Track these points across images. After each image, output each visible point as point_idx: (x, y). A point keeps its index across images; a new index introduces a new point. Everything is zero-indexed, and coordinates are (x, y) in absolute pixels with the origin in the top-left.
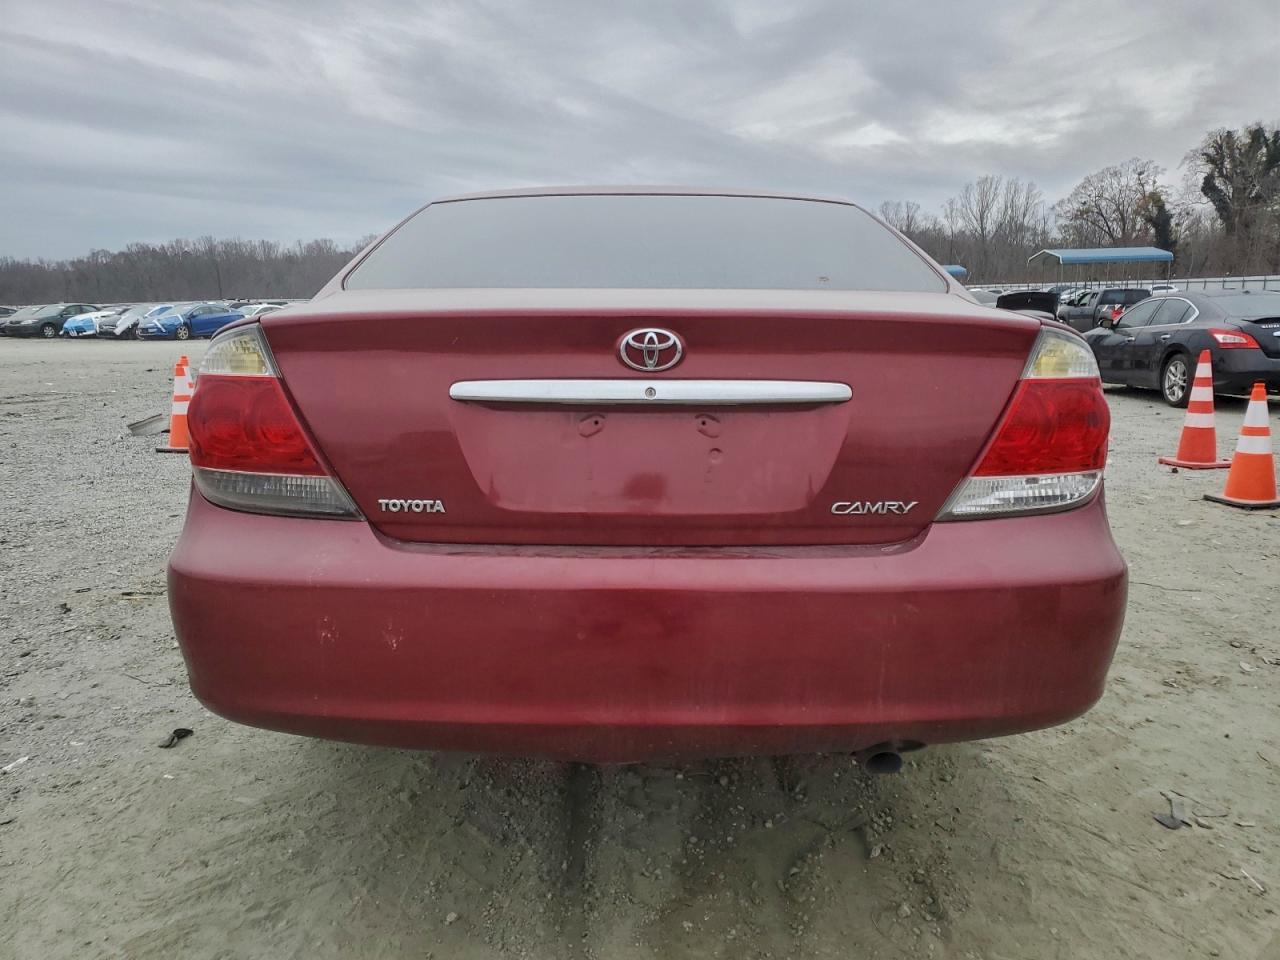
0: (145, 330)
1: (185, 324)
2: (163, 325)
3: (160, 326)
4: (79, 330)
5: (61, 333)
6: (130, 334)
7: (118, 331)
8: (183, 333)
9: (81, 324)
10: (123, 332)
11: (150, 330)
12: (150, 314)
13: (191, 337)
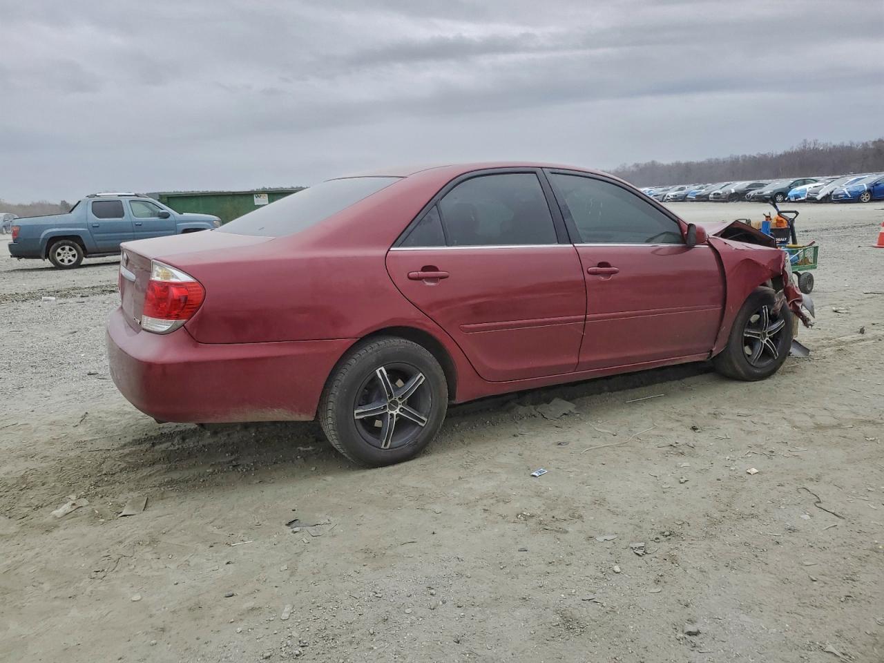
0: (836, 196)
1: (869, 191)
2: (849, 192)
3: (847, 193)
4: (797, 196)
5: (786, 199)
6: (827, 199)
7: (819, 197)
8: (866, 197)
9: (798, 193)
10: (824, 197)
11: (840, 196)
12: (845, 184)
13: (872, 200)
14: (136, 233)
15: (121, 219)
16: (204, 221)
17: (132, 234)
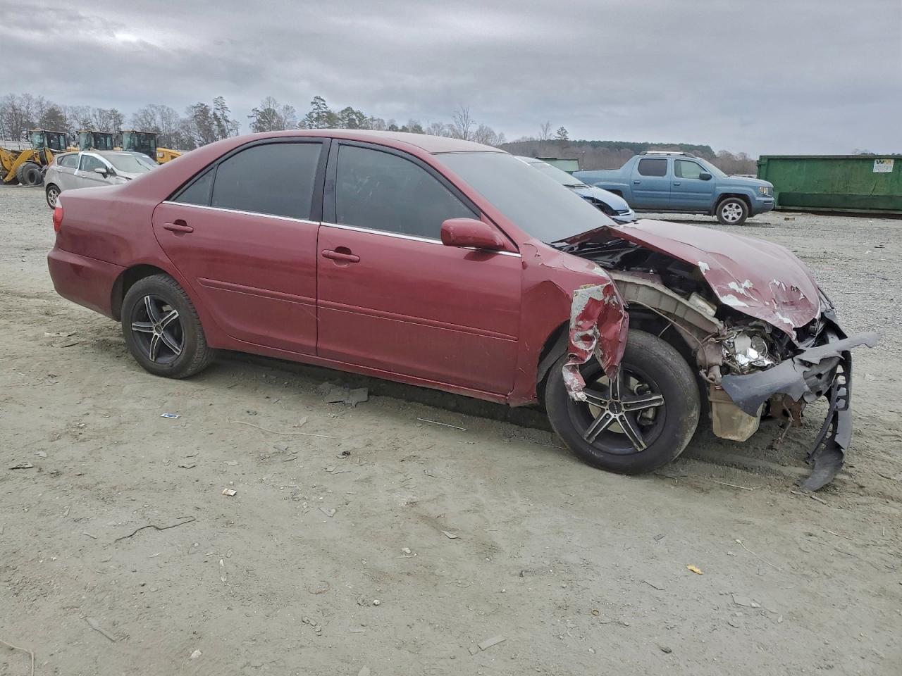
14: (672, 193)
15: (661, 177)
16: (746, 186)
17: (669, 193)
